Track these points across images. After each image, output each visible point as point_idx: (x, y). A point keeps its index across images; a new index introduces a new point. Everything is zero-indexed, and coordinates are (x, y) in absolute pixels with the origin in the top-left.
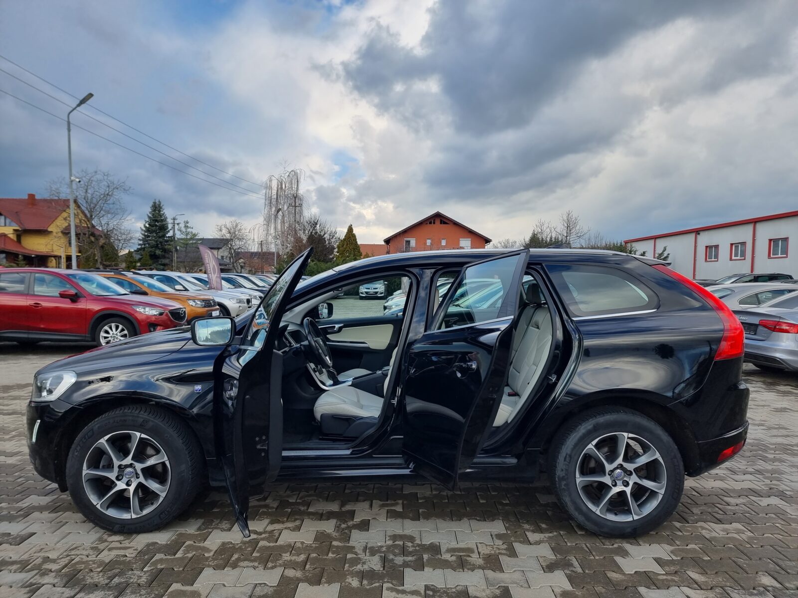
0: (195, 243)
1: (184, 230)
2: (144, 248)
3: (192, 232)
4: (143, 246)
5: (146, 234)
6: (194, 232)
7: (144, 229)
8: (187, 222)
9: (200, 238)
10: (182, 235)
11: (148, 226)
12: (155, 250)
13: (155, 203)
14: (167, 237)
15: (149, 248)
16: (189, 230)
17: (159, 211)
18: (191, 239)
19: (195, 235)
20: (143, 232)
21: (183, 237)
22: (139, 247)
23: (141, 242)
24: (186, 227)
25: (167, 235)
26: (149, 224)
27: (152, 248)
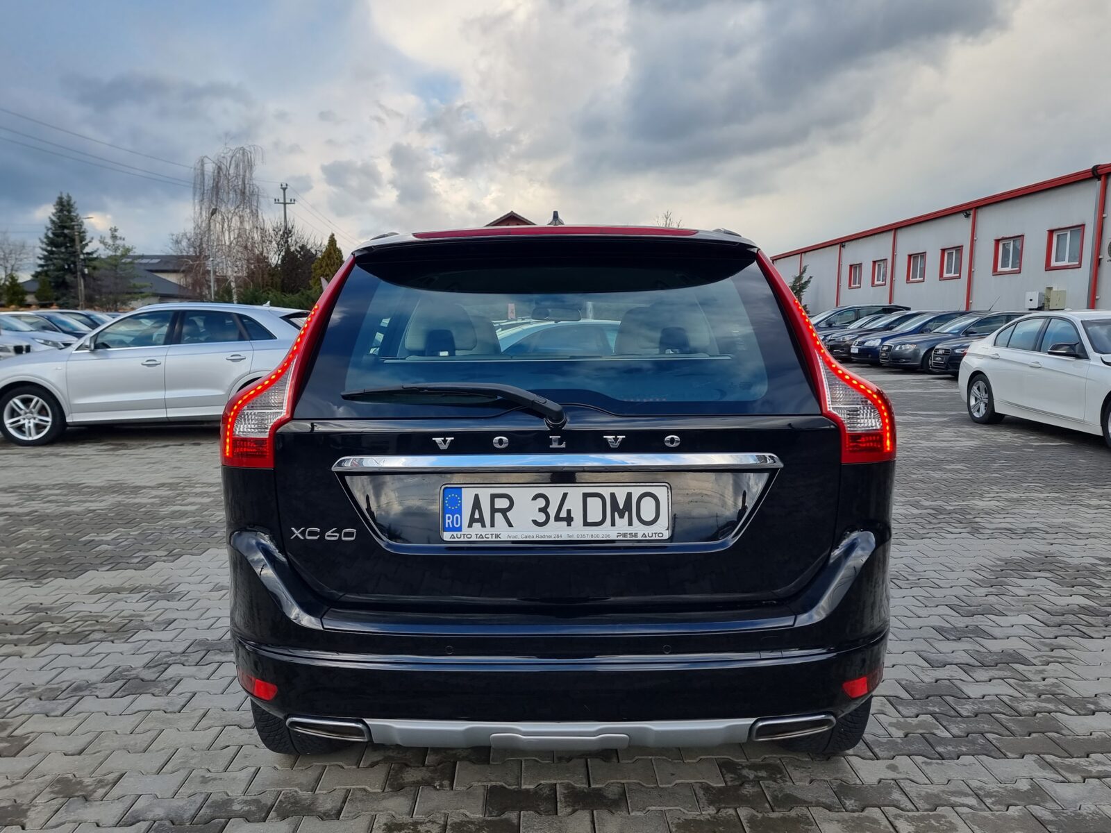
0: (131, 263)
1: (110, 241)
2: (46, 272)
3: (124, 246)
4: (45, 268)
5: (49, 248)
6: (127, 246)
7: (45, 240)
8: (116, 230)
9: (136, 254)
10: (108, 251)
11: (51, 235)
12: (64, 275)
13: (61, 198)
14: (84, 254)
15: (54, 270)
16: (118, 242)
17: (69, 211)
18: (123, 256)
19: (128, 250)
20: (44, 246)
21: (111, 253)
22: (39, 269)
23: (42, 262)
24: (114, 237)
25: (85, 251)
26: (53, 234)
27: (59, 271)
